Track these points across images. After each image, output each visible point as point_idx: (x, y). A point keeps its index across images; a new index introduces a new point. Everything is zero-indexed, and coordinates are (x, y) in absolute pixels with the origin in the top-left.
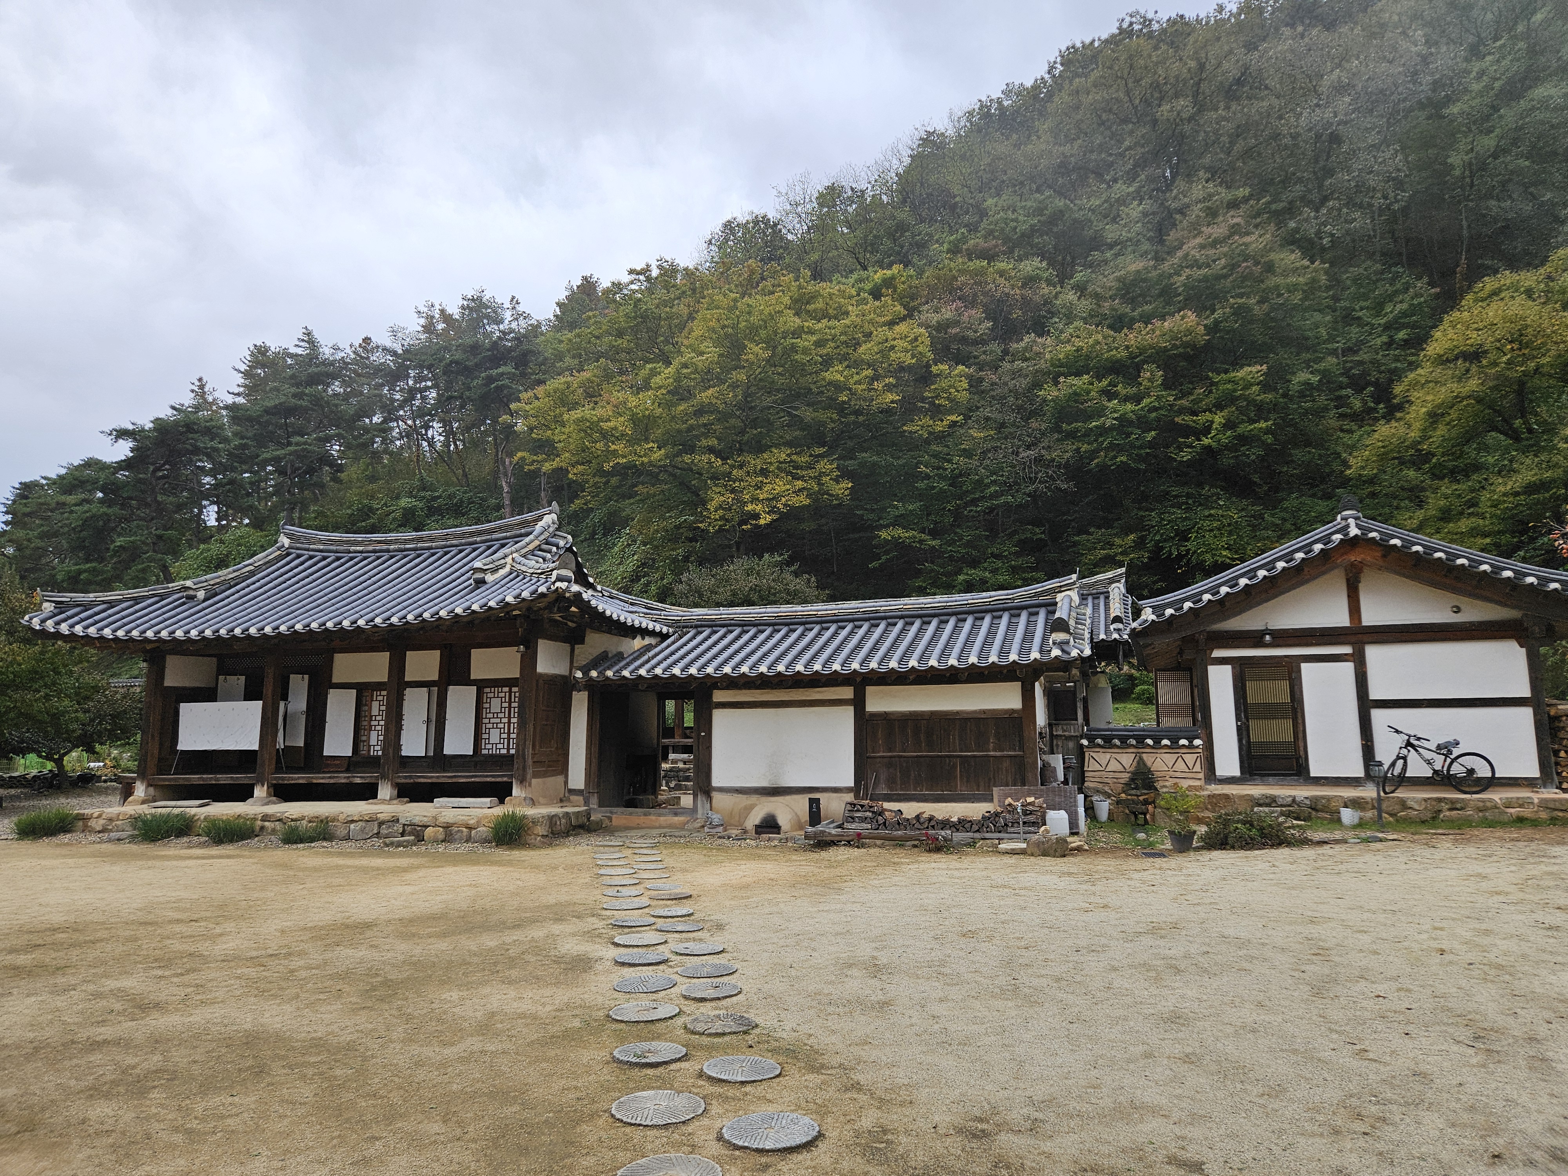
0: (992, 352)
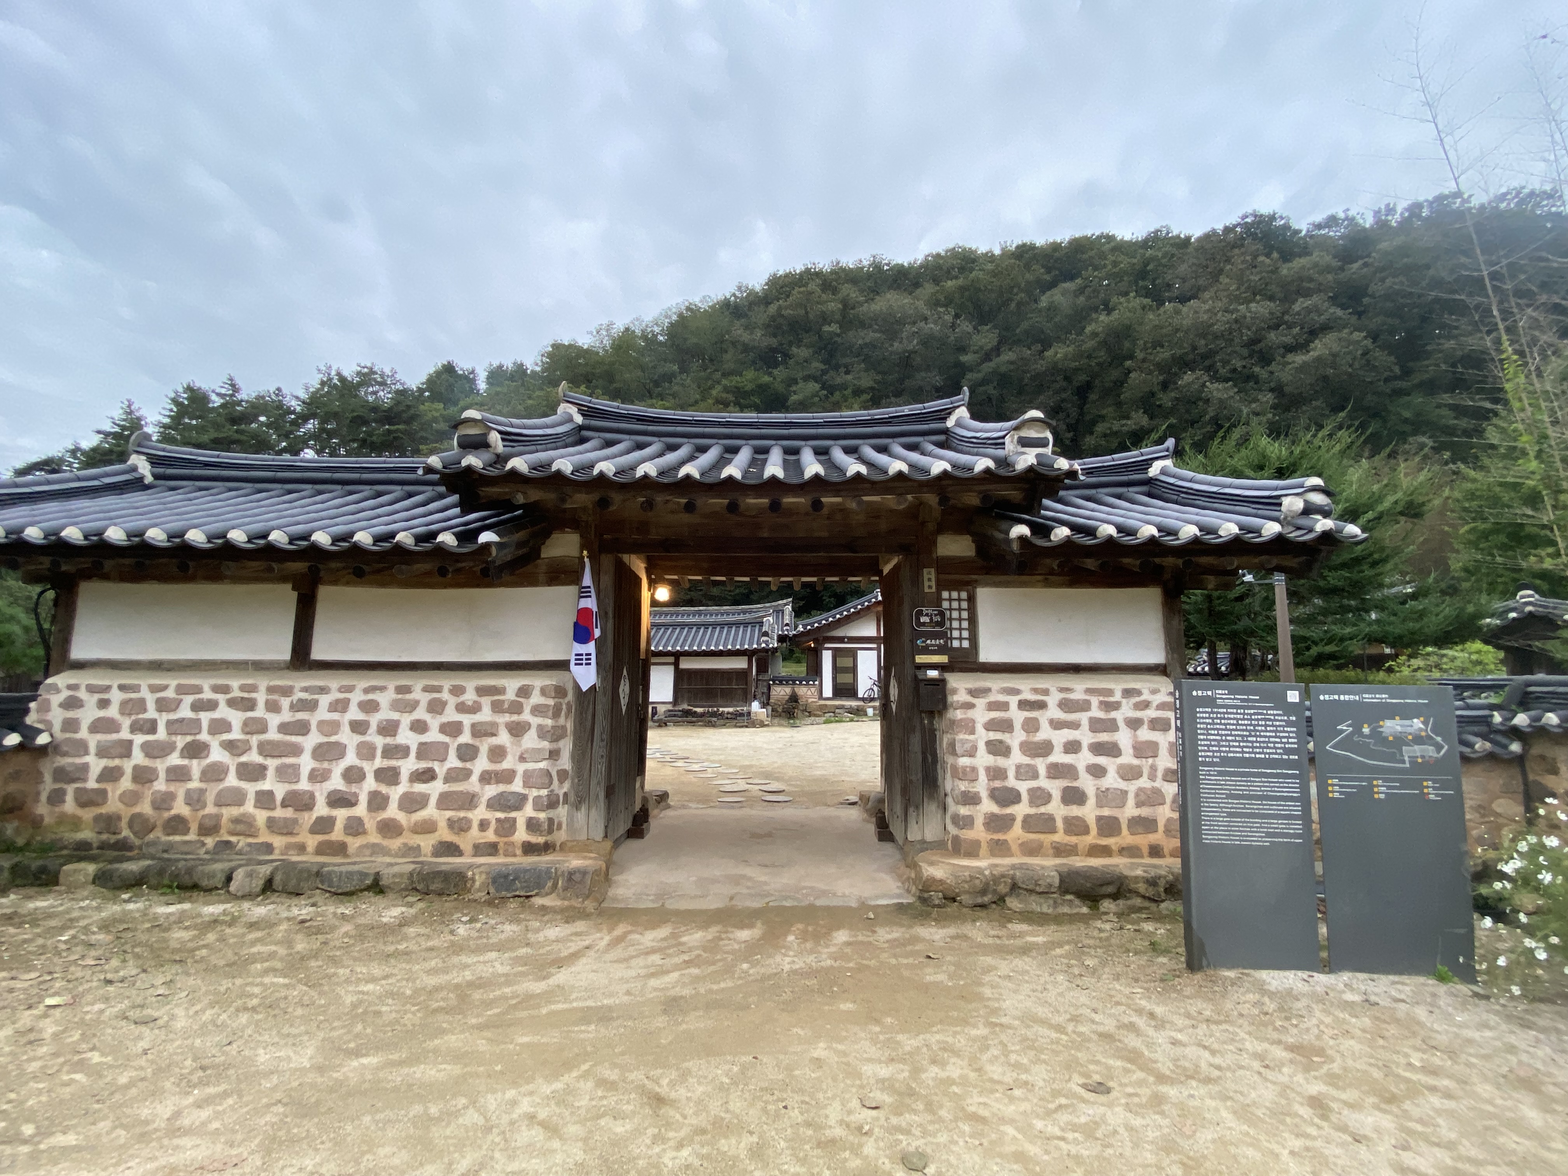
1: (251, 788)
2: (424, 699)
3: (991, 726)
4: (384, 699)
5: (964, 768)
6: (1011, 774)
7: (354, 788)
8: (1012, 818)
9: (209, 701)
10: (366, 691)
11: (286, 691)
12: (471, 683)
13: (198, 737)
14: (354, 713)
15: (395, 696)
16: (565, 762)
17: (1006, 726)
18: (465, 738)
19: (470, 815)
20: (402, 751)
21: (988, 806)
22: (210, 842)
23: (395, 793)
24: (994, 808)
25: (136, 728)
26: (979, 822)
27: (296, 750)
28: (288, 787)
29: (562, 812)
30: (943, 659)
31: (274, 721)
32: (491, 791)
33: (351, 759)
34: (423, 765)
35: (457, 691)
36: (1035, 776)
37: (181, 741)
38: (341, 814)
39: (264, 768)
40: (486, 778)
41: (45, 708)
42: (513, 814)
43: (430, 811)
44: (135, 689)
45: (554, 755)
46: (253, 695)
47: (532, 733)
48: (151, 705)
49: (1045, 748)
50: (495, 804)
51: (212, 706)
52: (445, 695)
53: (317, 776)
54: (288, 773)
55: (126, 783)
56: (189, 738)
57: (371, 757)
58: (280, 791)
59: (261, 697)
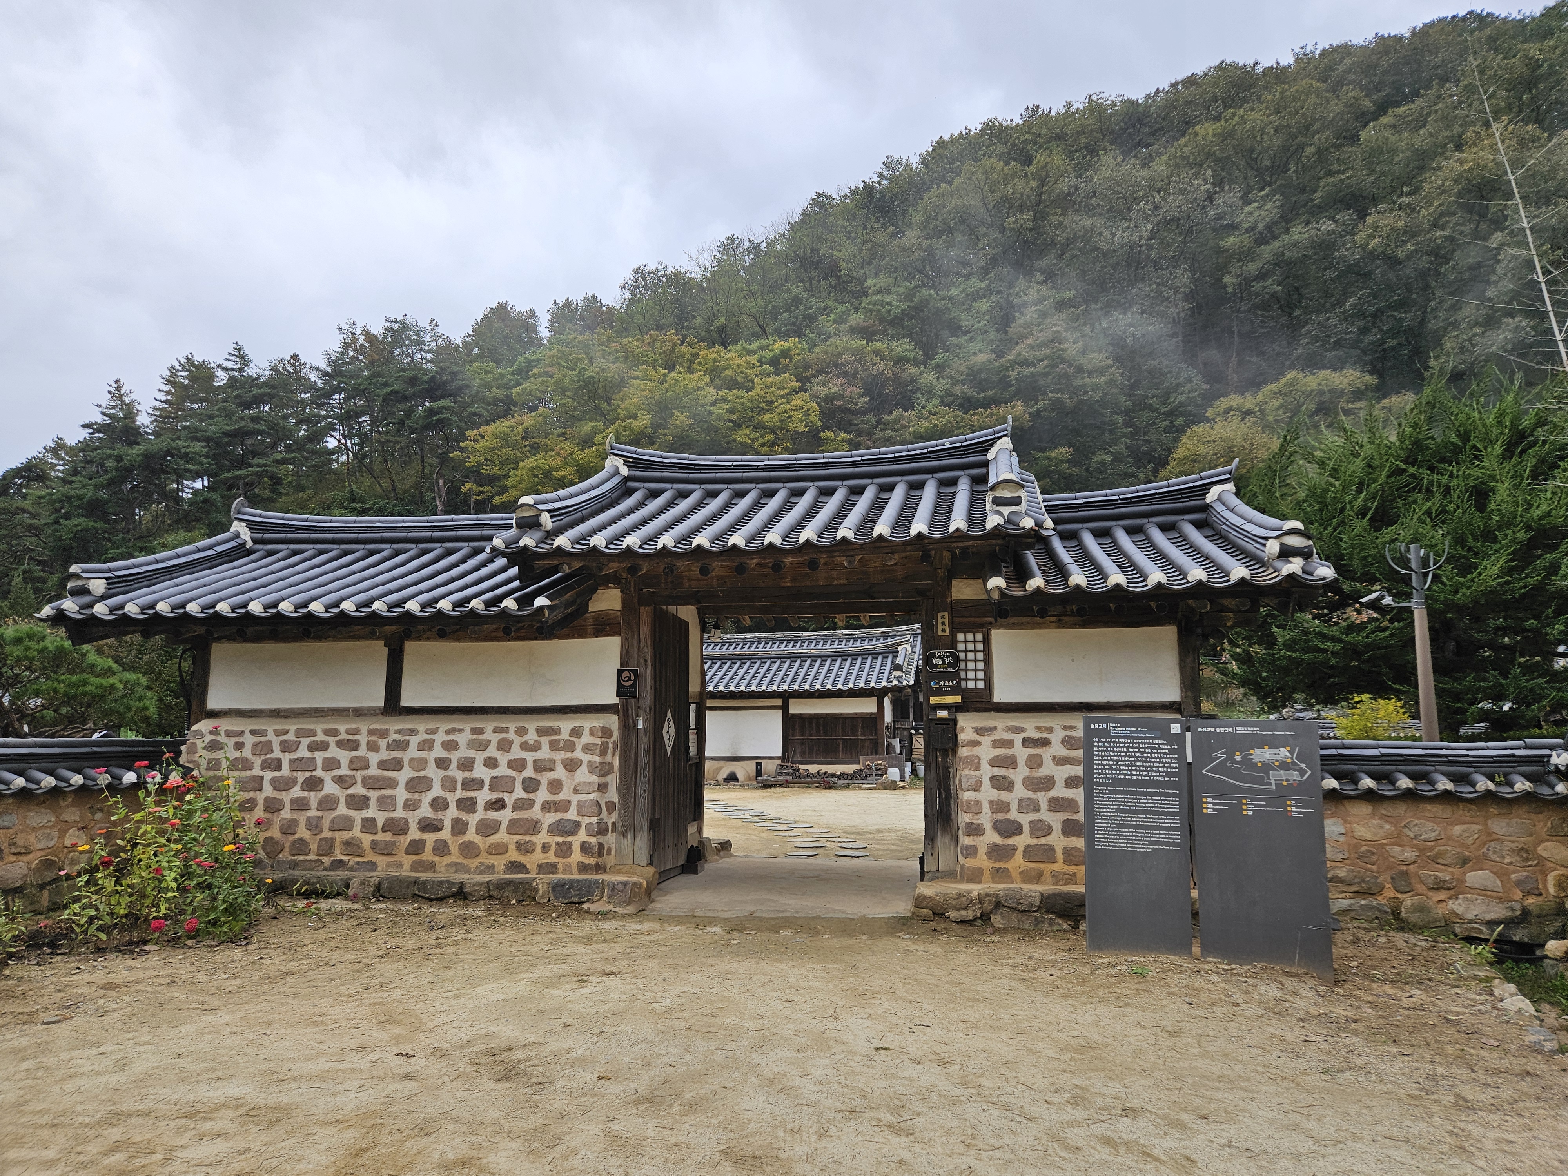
0: (868, 422)
1: (358, 816)
2: (495, 738)
3: (994, 762)
4: (463, 739)
5: (968, 802)
6: (1014, 807)
7: (440, 815)
8: (1014, 849)
9: (322, 742)
10: (448, 732)
11: (384, 734)
12: (533, 725)
13: (314, 773)
14: (438, 752)
15: (471, 737)
16: (613, 795)
17: (1011, 762)
18: (529, 772)
19: (533, 838)
20: (478, 784)
21: (991, 837)
22: (326, 860)
23: (473, 820)
24: (997, 839)
25: (265, 766)
26: (982, 851)
27: (392, 784)
28: (387, 815)
29: (611, 839)
30: (957, 699)
31: (374, 759)
32: (551, 818)
33: (437, 791)
34: (495, 796)
35: (521, 732)
36: (1037, 810)
37: (301, 777)
38: (430, 838)
39: (367, 799)
40: (547, 807)
41: (192, 750)
42: (570, 839)
43: (502, 836)
44: (264, 733)
45: (602, 788)
46: (357, 737)
47: (584, 768)
48: (276, 747)
49: (1047, 783)
50: (554, 829)
51: (324, 747)
52: (511, 736)
53: (411, 806)
54: (386, 803)
55: (259, 812)
56: (308, 774)
57: (453, 789)
58: (381, 818)
59: (363, 739)
